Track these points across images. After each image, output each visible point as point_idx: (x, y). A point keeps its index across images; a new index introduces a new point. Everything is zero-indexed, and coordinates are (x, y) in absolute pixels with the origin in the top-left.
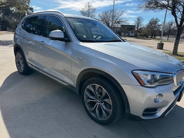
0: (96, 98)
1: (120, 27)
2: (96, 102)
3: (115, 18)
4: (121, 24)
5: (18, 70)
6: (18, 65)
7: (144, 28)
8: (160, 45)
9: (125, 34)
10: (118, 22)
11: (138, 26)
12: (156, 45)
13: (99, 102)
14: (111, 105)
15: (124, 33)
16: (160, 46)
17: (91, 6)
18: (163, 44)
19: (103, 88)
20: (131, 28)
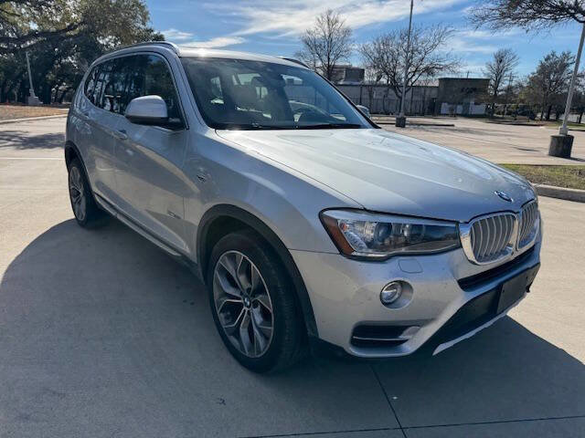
0: (241, 294)
1: (437, 84)
2: (241, 306)
3: (417, 57)
4: (439, 77)
5: (74, 217)
6: (74, 200)
7: (521, 86)
8: (559, 142)
9: (452, 110)
10: (429, 71)
11: (498, 82)
12: (547, 144)
13: (248, 303)
14: (271, 311)
15: (450, 106)
16: (561, 144)
17: (337, 22)
18: (573, 137)
19: (253, 264)
20: (472, 88)
